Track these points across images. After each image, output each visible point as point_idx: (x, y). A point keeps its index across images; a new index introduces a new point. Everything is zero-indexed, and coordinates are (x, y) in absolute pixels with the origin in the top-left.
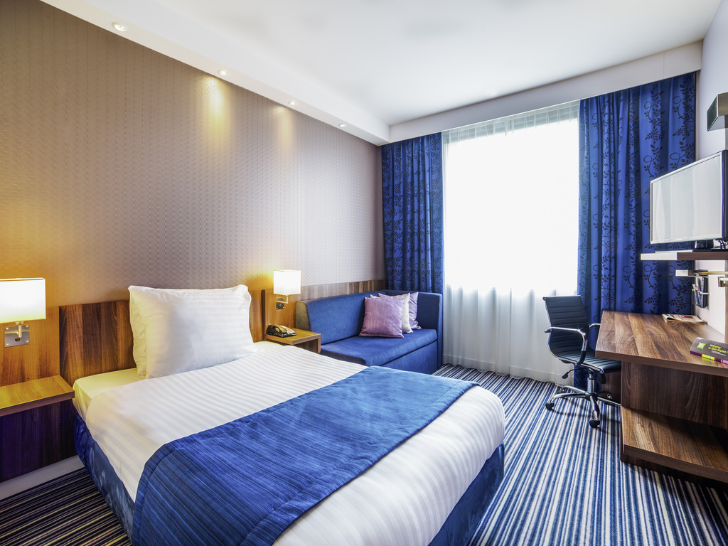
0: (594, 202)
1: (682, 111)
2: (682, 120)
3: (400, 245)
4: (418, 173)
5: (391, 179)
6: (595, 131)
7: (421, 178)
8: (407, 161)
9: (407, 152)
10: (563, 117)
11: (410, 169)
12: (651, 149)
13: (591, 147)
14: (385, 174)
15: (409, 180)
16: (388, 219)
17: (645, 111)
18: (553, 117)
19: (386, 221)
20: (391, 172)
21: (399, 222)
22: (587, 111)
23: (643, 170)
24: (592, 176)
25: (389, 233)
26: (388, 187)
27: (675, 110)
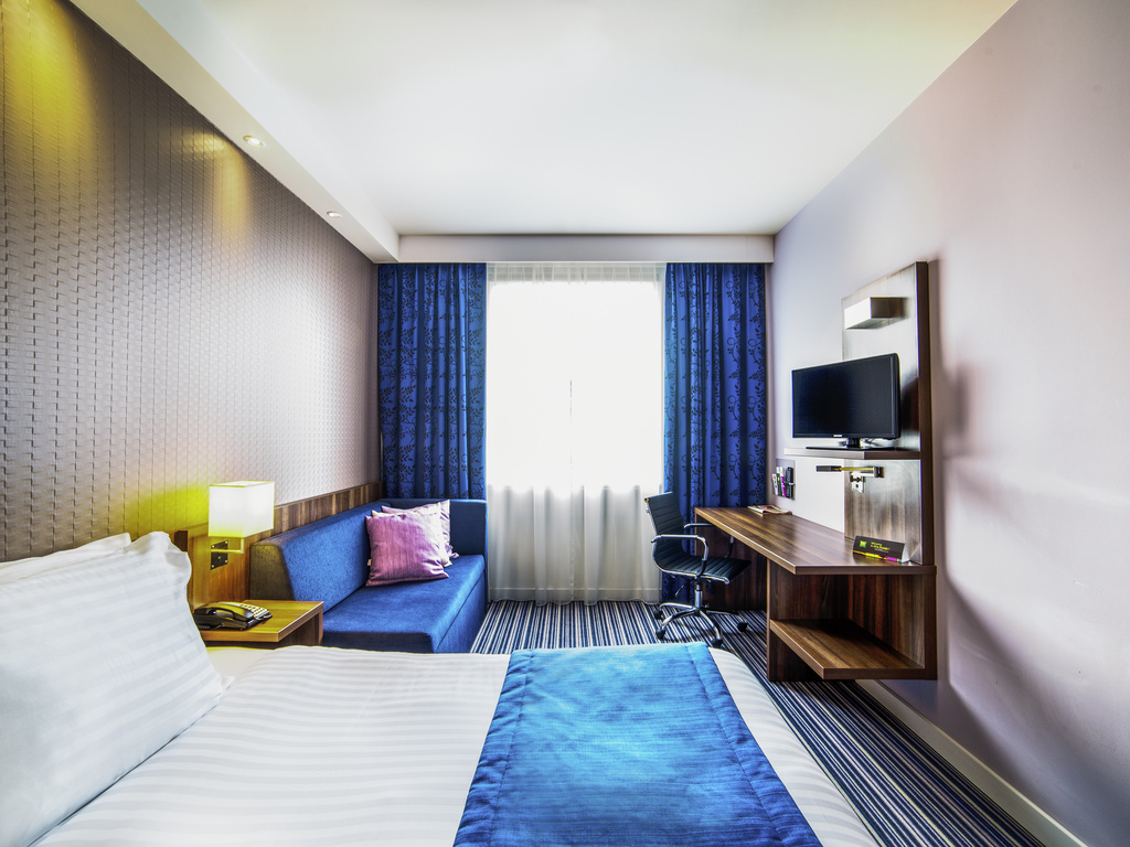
0: (682, 382)
1: (757, 299)
2: (757, 308)
3: (412, 427)
4: (447, 317)
5: (396, 319)
6: (682, 301)
7: (453, 326)
8: (426, 296)
9: (426, 282)
10: (646, 278)
11: (432, 308)
12: (733, 331)
13: (679, 319)
14: (384, 311)
15: (430, 325)
16: (388, 383)
17: (727, 290)
18: (634, 275)
19: (384, 386)
20: (395, 310)
21: (410, 389)
22: (674, 277)
23: (726, 352)
24: (680, 352)
25: (389, 406)
26: (389, 333)
27: (752, 296)
